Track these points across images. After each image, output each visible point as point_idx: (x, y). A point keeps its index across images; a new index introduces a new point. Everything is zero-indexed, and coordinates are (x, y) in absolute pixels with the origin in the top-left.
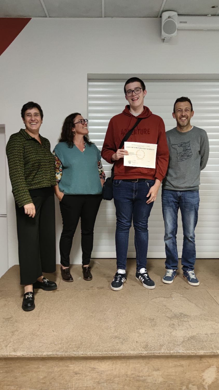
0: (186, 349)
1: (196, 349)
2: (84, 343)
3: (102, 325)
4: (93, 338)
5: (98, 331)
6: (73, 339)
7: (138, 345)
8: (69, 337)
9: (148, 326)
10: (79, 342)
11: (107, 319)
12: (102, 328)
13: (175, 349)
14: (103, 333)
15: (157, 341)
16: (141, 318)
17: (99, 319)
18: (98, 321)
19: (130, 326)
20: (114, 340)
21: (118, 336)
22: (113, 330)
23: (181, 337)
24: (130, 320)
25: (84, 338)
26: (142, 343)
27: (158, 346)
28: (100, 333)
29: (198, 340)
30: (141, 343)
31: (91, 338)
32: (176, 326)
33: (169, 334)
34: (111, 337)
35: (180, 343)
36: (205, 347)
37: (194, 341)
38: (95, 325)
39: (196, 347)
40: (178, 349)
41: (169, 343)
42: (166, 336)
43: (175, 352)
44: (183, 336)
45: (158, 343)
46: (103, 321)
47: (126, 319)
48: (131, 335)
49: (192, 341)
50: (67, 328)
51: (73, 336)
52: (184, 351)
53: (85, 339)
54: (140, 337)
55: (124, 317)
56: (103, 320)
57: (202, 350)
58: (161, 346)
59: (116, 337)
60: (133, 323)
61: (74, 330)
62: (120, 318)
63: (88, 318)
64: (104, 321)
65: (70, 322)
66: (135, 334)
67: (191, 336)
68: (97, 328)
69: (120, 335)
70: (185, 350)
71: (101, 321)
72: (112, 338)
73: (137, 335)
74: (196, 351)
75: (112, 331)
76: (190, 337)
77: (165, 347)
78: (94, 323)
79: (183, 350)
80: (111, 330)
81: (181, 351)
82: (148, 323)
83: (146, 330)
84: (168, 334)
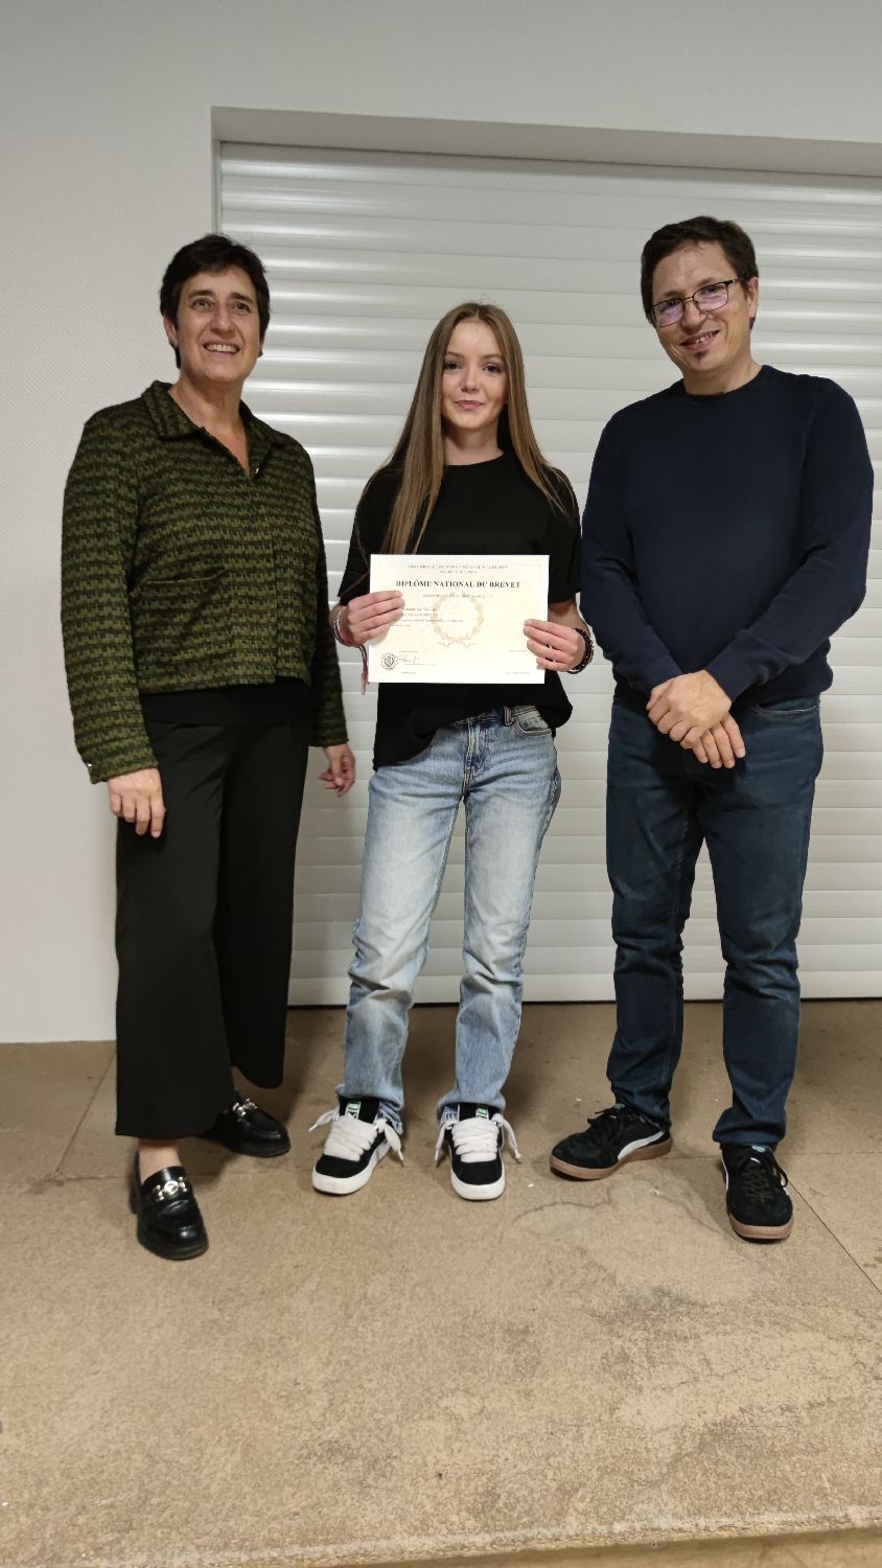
0: (692, 1509)
1: (743, 1503)
2: (162, 1493)
3: (265, 1375)
4: (212, 1462)
5: (240, 1414)
6: (102, 1472)
7: (448, 1495)
8: (81, 1459)
9: (496, 1369)
10: (131, 1489)
11: (295, 1338)
12: (263, 1396)
13: (635, 1508)
14: (266, 1425)
15: (543, 1462)
16: (464, 1326)
17: (251, 1339)
18: (246, 1354)
19: (407, 1376)
20: (321, 1466)
21: (342, 1442)
22: (319, 1403)
23: (667, 1429)
24: (411, 1340)
25: (162, 1465)
26: (469, 1480)
27: (550, 1498)
28: (250, 1429)
29: (750, 1448)
30: (463, 1482)
31: (199, 1459)
32: (637, 1369)
33: (605, 1417)
34: (305, 1452)
35: (661, 1473)
36: (788, 1488)
37: (728, 1457)
38: (227, 1380)
39: (741, 1488)
40: (652, 1506)
41: (604, 1472)
42: (587, 1432)
43: (638, 1526)
44: (675, 1426)
45: (550, 1474)
46: (274, 1350)
47: (389, 1337)
48: (410, 1436)
49: (720, 1453)
50: (77, 1403)
51: (106, 1453)
52: (681, 1518)
53: (164, 1471)
54: (457, 1445)
55: (380, 1324)
56: (272, 1346)
57: (774, 1509)
58: (567, 1492)
59: (333, 1450)
60: (425, 1361)
61: (115, 1414)
62: (360, 1329)
63: (195, 1339)
64: (278, 1353)
65: (96, 1368)
66: (430, 1423)
67: (715, 1424)
68: (234, 1396)
69: (354, 1437)
70: (689, 1515)
71: (260, 1350)
72: (308, 1457)
73: (442, 1427)
74: (742, 1513)
75: (315, 1414)
76: (711, 1431)
77: (587, 1500)
78: (226, 1368)
79: (675, 1515)
80: (308, 1404)
81: (664, 1523)
82: (499, 1356)
83: (491, 1395)
84: (600, 1420)
